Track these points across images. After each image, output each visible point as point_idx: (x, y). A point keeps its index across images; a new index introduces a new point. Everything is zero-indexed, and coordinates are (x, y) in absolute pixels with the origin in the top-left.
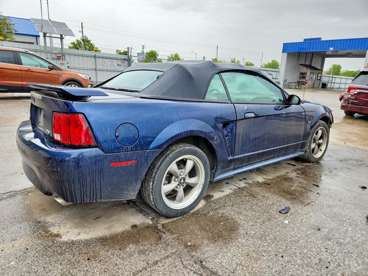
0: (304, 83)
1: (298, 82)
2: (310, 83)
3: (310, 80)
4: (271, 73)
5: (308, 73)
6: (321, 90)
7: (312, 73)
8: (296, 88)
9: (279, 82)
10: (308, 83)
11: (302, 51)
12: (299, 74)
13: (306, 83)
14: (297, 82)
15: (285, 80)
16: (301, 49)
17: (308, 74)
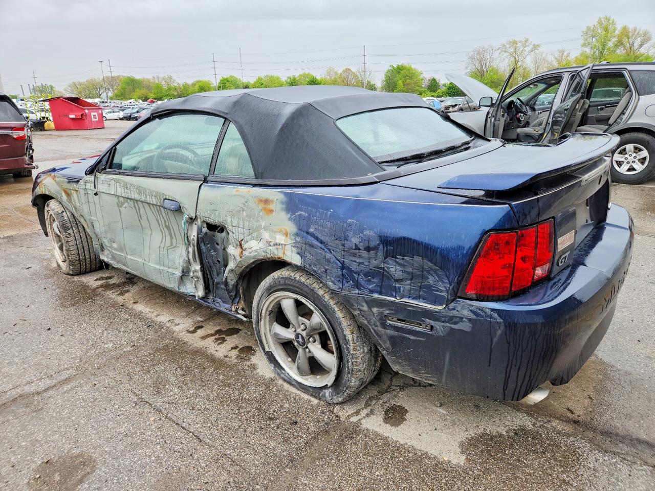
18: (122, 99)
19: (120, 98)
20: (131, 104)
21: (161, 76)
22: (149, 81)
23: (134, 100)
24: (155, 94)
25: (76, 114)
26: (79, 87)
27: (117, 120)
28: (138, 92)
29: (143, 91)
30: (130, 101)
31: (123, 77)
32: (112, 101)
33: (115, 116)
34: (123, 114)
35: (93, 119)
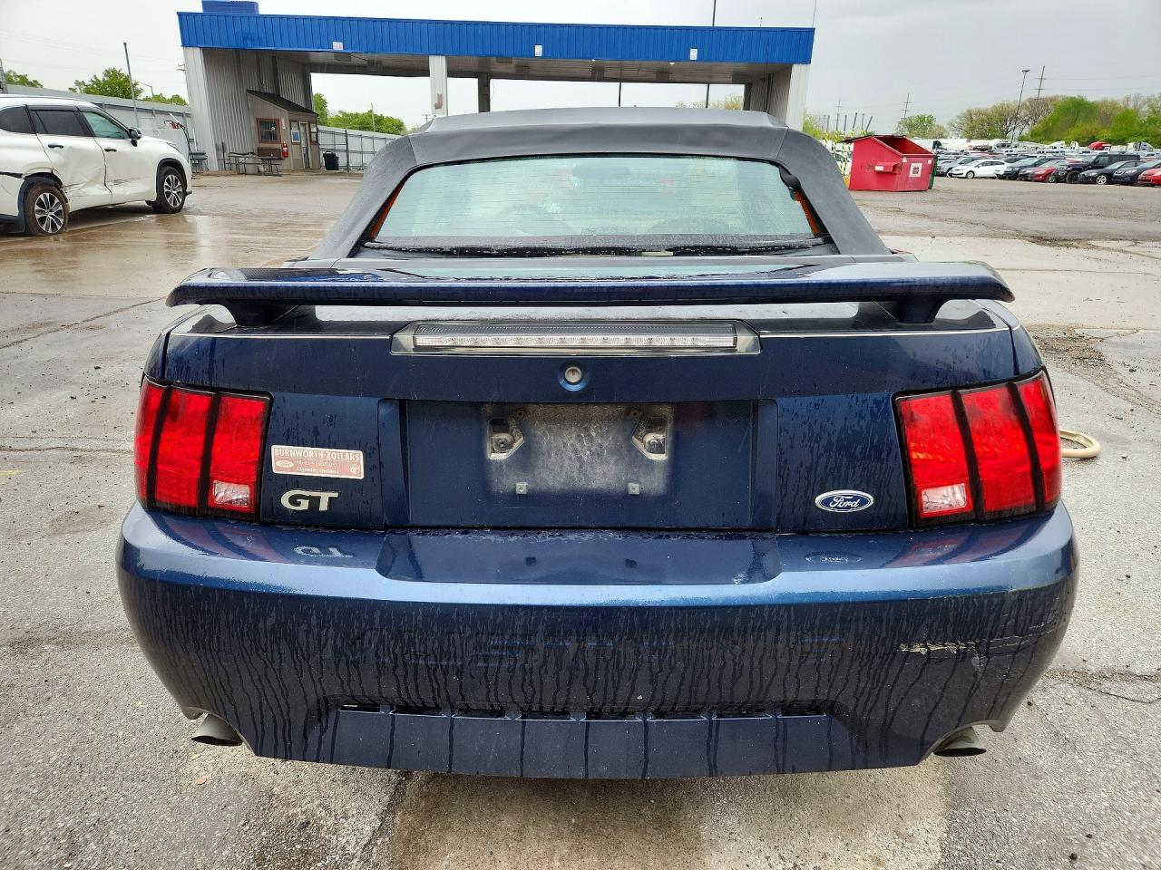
0: (281, 155)
1: (261, 152)
2: (295, 154)
3: (293, 144)
4: (176, 120)
5: (283, 120)
6: (325, 174)
7: (295, 121)
8: (259, 173)
9: (204, 154)
10: (290, 152)
11: (249, 45)
12: (253, 124)
13: (286, 155)
14: (256, 152)
15: (221, 146)
16: (245, 39)
17: (284, 124)
18: (1040, 142)
19: (1039, 138)
20: (1055, 150)
21: (1145, 94)
22: (1114, 105)
23: (1063, 142)
24: (1113, 131)
25: (886, 164)
26: (974, 117)
27: (993, 178)
28: (1082, 128)
29: (1094, 126)
30: (1054, 144)
31: (1063, 97)
32: (1021, 144)
33: (991, 170)
34: (1005, 169)
35: (911, 175)
